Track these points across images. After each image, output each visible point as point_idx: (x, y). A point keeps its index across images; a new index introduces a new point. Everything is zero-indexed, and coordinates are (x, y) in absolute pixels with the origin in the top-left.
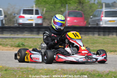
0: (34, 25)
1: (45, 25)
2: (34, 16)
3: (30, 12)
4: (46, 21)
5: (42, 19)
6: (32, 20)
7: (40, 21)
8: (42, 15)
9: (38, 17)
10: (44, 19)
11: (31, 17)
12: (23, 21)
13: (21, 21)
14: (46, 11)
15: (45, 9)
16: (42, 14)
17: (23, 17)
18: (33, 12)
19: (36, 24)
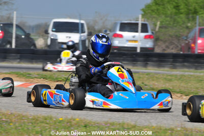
0: (138, 51)
1: (158, 50)
2: (140, 35)
3: (132, 27)
4: (160, 43)
5: (153, 39)
6: (135, 41)
7: (149, 44)
8: (152, 33)
9: (146, 37)
10: (156, 40)
11: (134, 37)
12: (119, 43)
13: (117, 43)
14: (160, 27)
15: (158, 23)
16: (154, 32)
17: (121, 36)
18: (137, 28)
19: (142, 48)
